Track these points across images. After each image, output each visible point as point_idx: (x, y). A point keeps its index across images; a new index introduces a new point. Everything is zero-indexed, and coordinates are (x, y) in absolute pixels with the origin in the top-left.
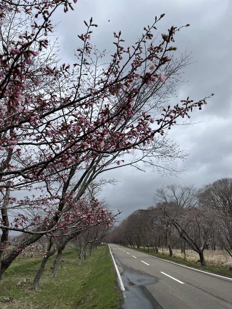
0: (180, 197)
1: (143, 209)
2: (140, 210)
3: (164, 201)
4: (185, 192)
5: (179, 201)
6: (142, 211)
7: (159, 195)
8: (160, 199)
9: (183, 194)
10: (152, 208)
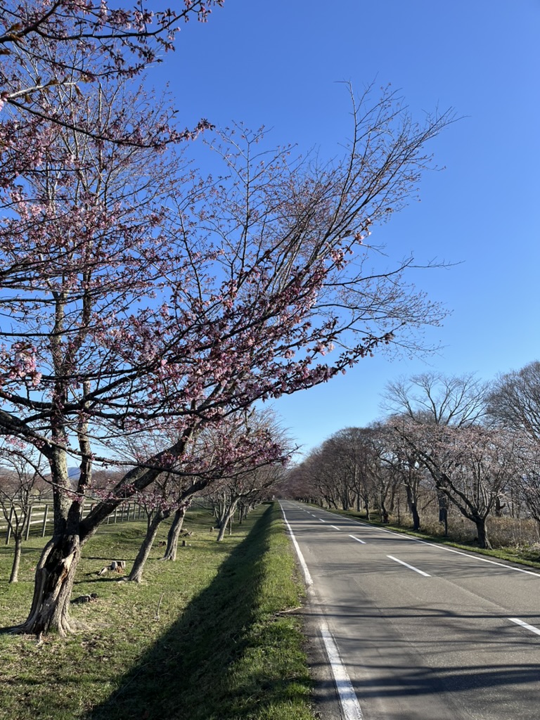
3: (405, 409)
4: (452, 390)
5: (438, 409)
6: (355, 430)
7: (393, 396)
8: (395, 405)
9: (448, 395)
10: (379, 424)
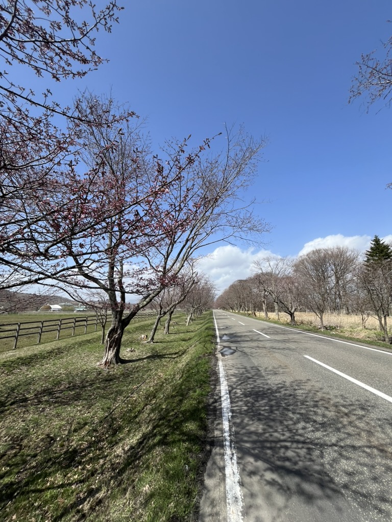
0: (275, 267)
1: (242, 279)
2: (239, 280)
3: (260, 271)
4: (279, 263)
5: (274, 271)
6: (240, 281)
7: (256, 266)
8: (257, 270)
9: (277, 265)
10: (251, 278)
